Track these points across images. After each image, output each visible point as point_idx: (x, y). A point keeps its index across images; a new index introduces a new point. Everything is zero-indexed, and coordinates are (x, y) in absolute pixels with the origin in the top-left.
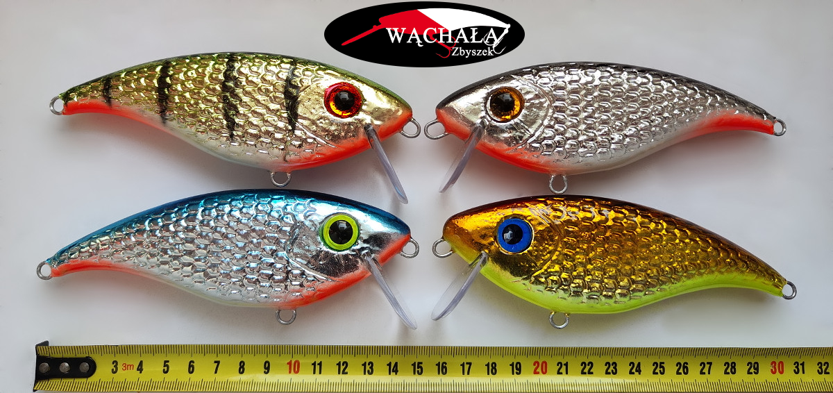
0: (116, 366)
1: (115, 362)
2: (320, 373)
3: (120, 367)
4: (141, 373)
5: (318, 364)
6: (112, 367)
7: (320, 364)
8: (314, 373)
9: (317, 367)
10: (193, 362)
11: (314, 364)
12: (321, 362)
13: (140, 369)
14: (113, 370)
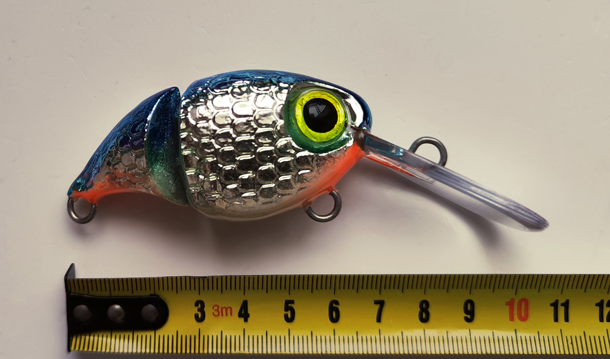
0: (202, 310)
1: (200, 305)
2: (567, 320)
3: (208, 310)
4: (246, 320)
5: (562, 305)
6: (195, 310)
7: (566, 305)
8: (556, 320)
9: (561, 310)
10: (337, 303)
11: (555, 305)
12: (567, 302)
13: (244, 314)
14: (196, 316)
